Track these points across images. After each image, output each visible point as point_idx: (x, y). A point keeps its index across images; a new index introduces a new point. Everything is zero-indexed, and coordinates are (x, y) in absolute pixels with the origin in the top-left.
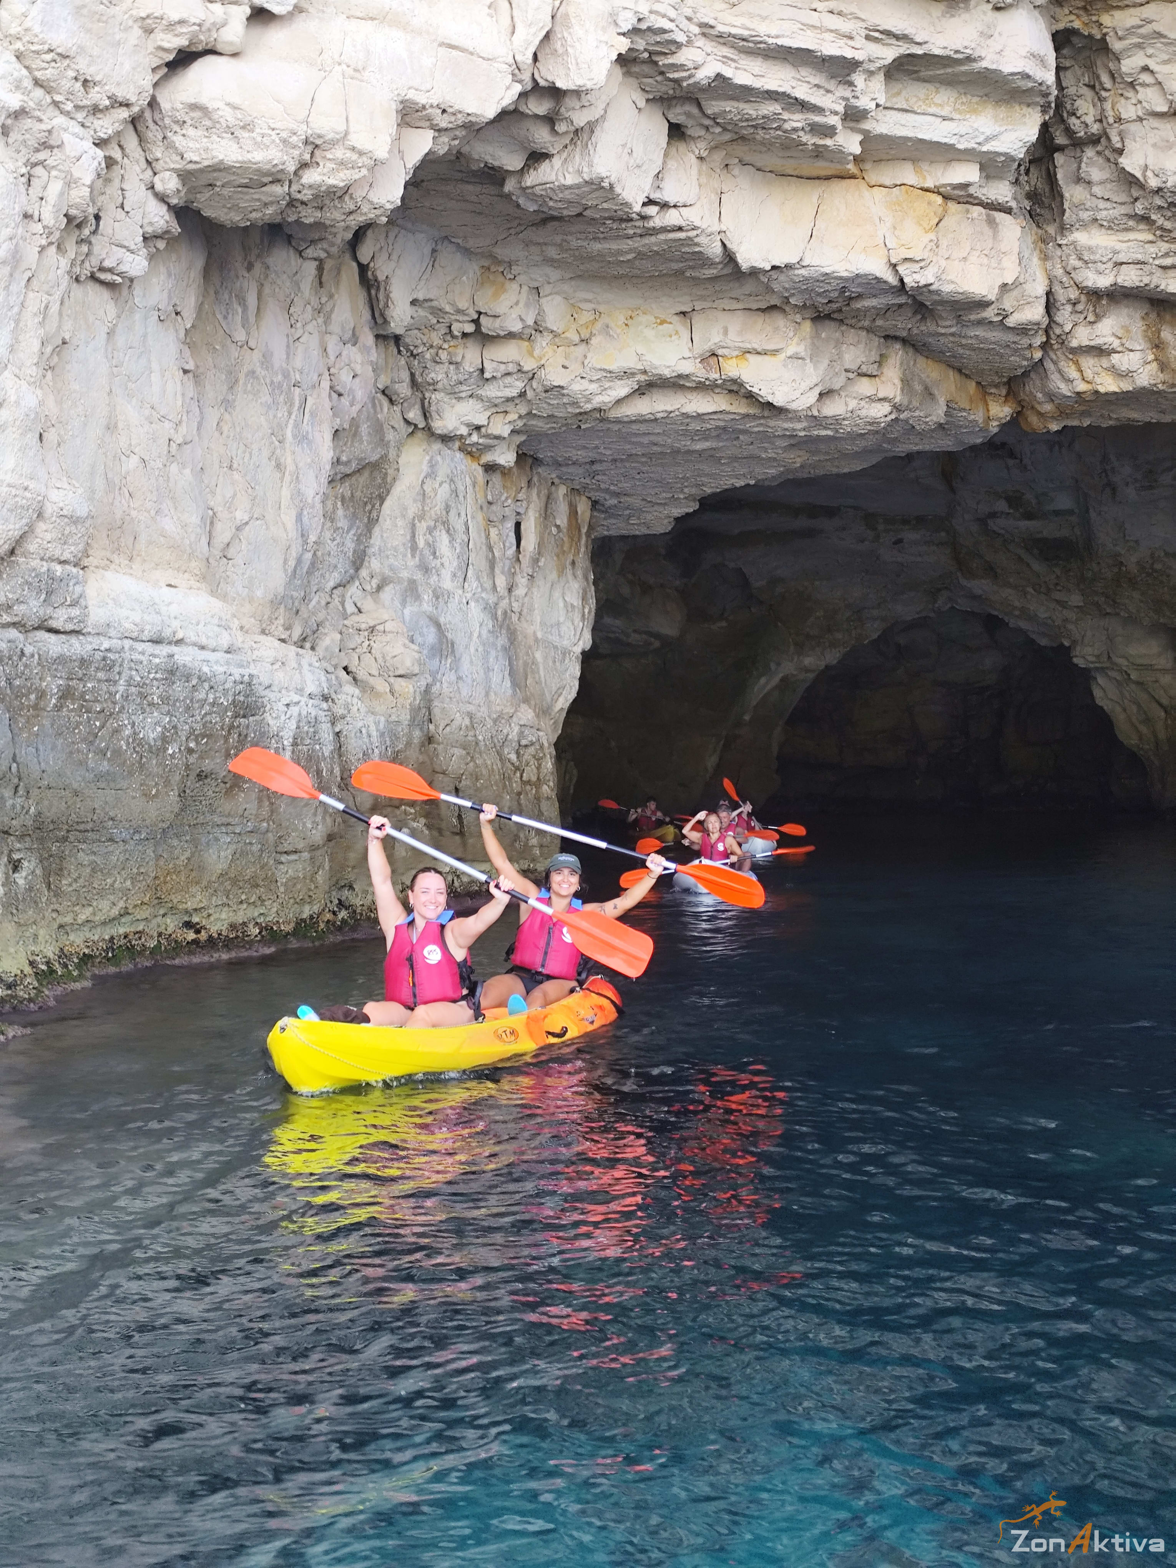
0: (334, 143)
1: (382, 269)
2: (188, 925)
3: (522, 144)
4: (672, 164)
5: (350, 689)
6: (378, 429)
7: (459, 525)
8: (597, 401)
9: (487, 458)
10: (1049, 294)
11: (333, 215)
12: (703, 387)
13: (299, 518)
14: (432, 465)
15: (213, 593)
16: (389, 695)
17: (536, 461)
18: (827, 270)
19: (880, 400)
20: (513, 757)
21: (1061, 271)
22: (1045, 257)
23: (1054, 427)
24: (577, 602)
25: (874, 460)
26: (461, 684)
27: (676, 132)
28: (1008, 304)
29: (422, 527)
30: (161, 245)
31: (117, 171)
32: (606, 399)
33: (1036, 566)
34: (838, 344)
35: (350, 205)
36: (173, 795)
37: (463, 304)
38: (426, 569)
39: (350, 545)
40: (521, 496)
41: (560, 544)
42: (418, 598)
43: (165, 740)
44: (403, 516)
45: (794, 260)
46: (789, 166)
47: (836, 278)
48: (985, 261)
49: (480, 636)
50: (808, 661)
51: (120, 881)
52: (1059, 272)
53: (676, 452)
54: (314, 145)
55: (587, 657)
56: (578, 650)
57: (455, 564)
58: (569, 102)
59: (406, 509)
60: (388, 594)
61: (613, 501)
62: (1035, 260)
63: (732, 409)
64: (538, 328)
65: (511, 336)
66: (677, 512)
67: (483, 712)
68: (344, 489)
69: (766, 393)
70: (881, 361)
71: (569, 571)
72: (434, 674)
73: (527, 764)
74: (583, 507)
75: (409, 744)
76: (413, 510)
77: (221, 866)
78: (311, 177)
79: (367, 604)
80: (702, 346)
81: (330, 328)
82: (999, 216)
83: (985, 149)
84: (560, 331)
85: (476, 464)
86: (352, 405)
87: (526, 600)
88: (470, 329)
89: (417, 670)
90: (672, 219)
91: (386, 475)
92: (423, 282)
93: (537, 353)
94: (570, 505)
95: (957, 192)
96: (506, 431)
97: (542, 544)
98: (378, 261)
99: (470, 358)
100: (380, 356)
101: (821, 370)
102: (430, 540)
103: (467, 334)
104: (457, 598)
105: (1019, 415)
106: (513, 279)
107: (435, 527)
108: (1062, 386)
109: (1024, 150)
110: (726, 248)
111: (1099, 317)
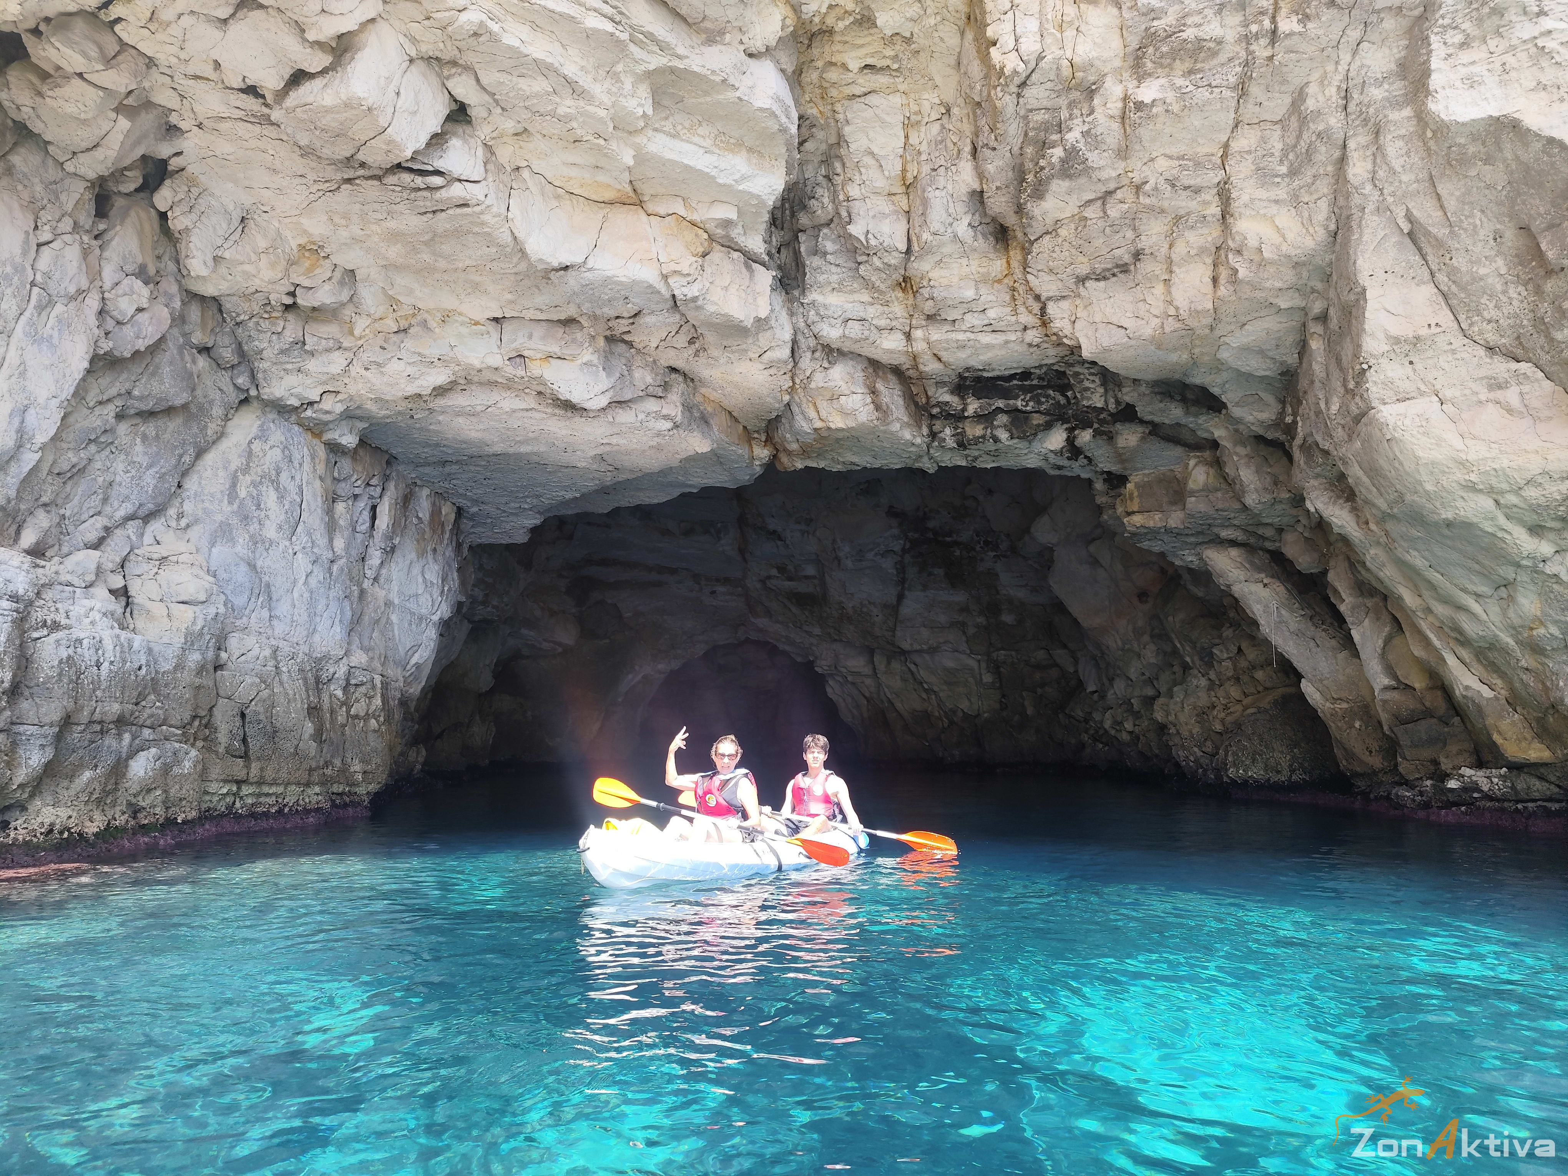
1: (182, 220)
4: (457, 141)
6: (185, 377)
7: (290, 486)
8: (416, 386)
9: (328, 436)
10: (794, 342)
12: (512, 386)
14: (262, 429)
16: (166, 620)
17: (384, 452)
18: (609, 274)
19: (664, 417)
20: (339, 693)
21: (803, 324)
22: (792, 314)
23: (799, 465)
24: (437, 580)
26: (275, 622)
28: (762, 341)
29: (245, 481)
32: (425, 384)
33: (794, 609)
34: (629, 363)
38: (245, 518)
39: (150, 481)
40: (374, 482)
41: (421, 533)
42: (232, 541)
44: (226, 468)
45: (579, 260)
47: (616, 283)
48: (743, 295)
49: (306, 583)
55: (446, 627)
56: (436, 618)
57: (282, 517)
59: (229, 462)
60: (194, 533)
62: (784, 314)
63: (540, 408)
64: (354, 307)
65: (328, 311)
66: (528, 523)
68: (147, 428)
70: (666, 386)
71: (430, 557)
72: (236, 608)
73: (357, 701)
74: (447, 510)
75: (179, 667)
76: (236, 462)
79: (169, 538)
80: (508, 344)
81: (106, 254)
82: (755, 266)
83: (741, 188)
84: (377, 316)
85: (316, 441)
86: (138, 337)
87: (384, 571)
88: (289, 301)
89: (202, 598)
90: (457, 191)
91: (206, 427)
92: (231, 243)
93: (357, 332)
94: (434, 504)
95: (719, 231)
96: (339, 408)
97: (398, 527)
98: (177, 211)
99: (291, 329)
100: (195, 313)
101: (612, 380)
102: (255, 493)
103: (287, 307)
104: (281, 547)
105: (775, 456)
106: (327, 257)
107: (261, 483)
108: (804, 424)
109: (773, 198)
110: (515, 238)
111: (832, 365)
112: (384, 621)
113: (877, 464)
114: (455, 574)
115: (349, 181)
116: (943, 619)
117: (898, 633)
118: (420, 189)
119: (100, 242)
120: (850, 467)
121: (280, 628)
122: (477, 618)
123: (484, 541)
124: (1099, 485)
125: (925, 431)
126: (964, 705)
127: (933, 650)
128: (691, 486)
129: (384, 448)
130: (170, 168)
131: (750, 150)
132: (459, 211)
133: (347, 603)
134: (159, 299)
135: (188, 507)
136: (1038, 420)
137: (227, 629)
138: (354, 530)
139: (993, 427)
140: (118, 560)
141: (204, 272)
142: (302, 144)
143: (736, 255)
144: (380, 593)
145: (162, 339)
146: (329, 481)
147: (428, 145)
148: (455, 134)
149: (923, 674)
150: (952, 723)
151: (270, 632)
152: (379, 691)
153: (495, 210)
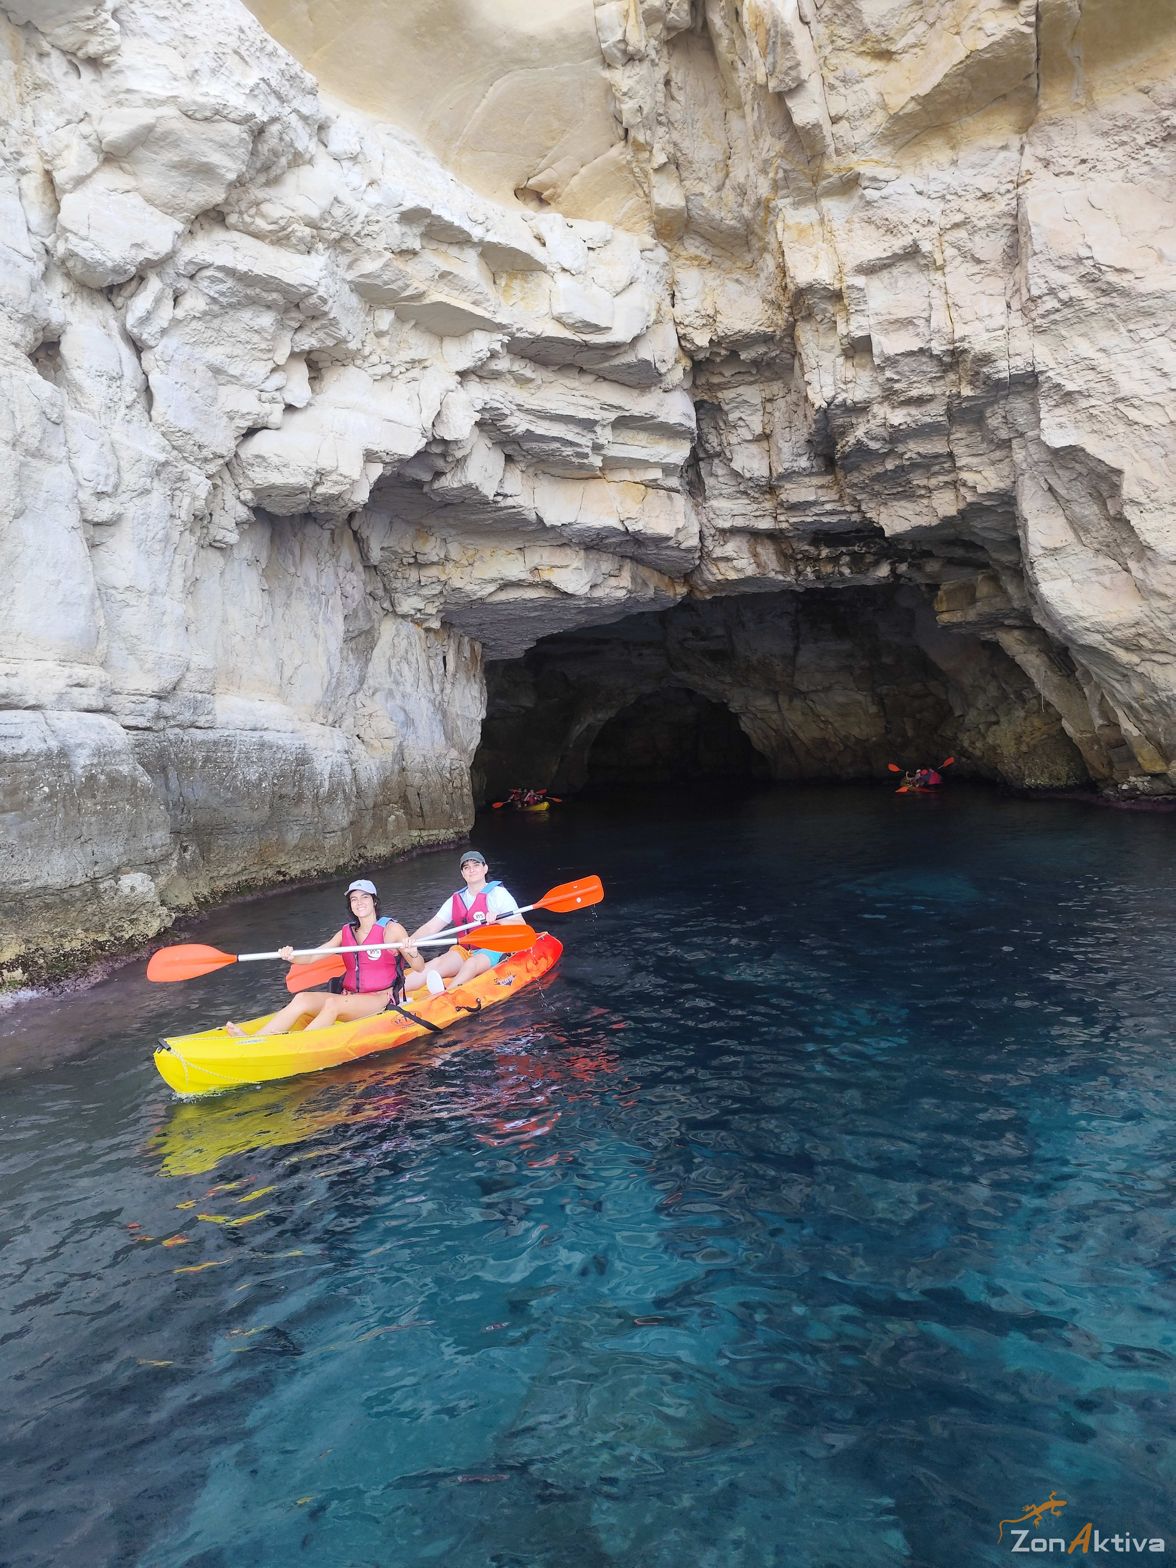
0: (331, 472)
1: (365, 533)
2: (279, 873)
3: (430, 468)
4: (508, 475)
5: (360, 747)
6: (368, 614)
7: (413, 659)
8: (479, 594)
9: (426, 625)
10: (700, 532)
11: (334, 508)
12: (532, 585)
13: (328, 661)
14: (397, 630)
15: (284, 703)
16: (381, 748)
17: (452, 625)
18: (590, 525)
19: (621, 588)
20: (448, 775)
22: (698, 514)
23: (708, 597)
24: (477, 695)
26: (418, 740)
27: (509, 459)
28: (680, 538)
29: (394, 662)
30: (246, 527)
31: (220, 490)
32: (484, 593)
33: (708, 664)
34: (598, 561)
35: (342, 503)
36: (267, 808)
37: (407, 549)
38: (397, 683)
39: (357, 673)
40: (445, 643)
41: (467, 666)
42: (394, 698)
43: (261, 780)
44: (384, 657)
45: (572, 521)
46: (567, 473)
47: (594, 529)
48: (668, 517)
49: (427, 715)
50: (599, 716)
51: (242, 853)
52: (705, 521)
53: (522, 618)
54: (321, 474)
55: (485, 724)
56: (479, 719)
57: (412, 679)
58: (452, 446)
59: (385, 653)
60: (377, 697)
61: (493, 643)
62: (693, 515)
63: (547, 596)
64: (447, 559)
65: (433, 563)
66: (526, 647)
67: (431, 754)
68: (352, 644)
69: (563, 586)
70: (620, 569)
71: (472, 680)
72: (403, 736)
73: (456, 779)
74: (478, 647)
75: (393, 773)
76: (389, 653)
77: (294, 842)
78: (320, 490)
79: (367, 702)
80: (531, 565)
81: (339, 563)
82: (673, 494)
83: (664, 460)
84: (458, 560)
85: (422, 630)
86: (353, 602)
87: (453, 696)
88: (412, 561)
89: (392, 734)
90: (509, 501)
91: (373, 635)
92: (386, 538)
93: (447, 571)
94: (471, 646)
95: (652, 483)
96: (433, 611)
97: (456, 667)
98: (362, 528)
99: (414, 575)
101: (590, 574)
102: (399, 668)
103: (411, 564)
104: (414, 697)
105: (691, 592)
106: (433, 534)
107: (400, 661)
108: (710, 576)
109: (684, 459)
110: (538, 516)
111: (725, 542)
113: (762, 592)
114: (485, 687)
116: (832, 664)
117: (796, 678)
120: (744, 594)
121: (422, 743)
124: (923, 588)
125: (793, 572)
126: (856, 732)
127: (827, 689)
131: (670, 441)
132: (510, 511)
133: (442, 722)
135: (371, 682)
136: (869, 559)
137: (404, 748)
138: (437, 674)
139: (840, 566)
143: (661, 492)
144: (453, 710)
145: (361, 597)
146: (427, 650)
149: (819, 709)
150: (846, 746)
151: (419, 746)
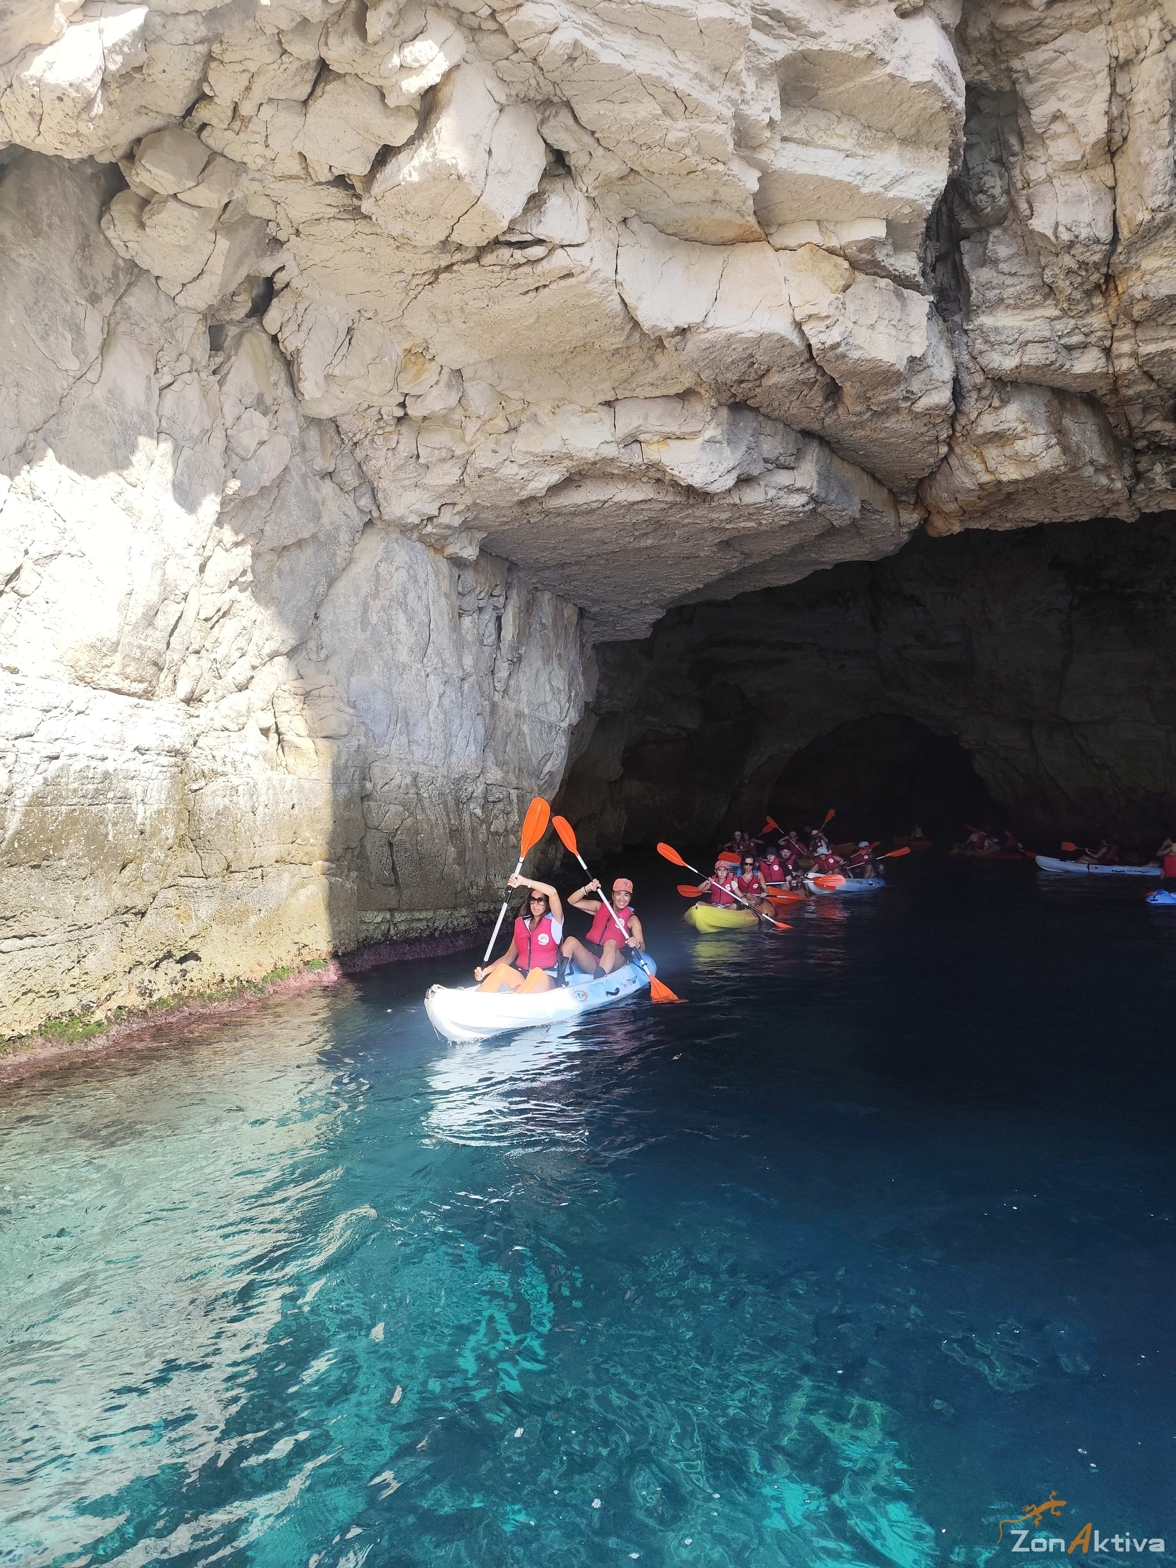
1: (292, 340)
7: (418, 608)
8: (531, 488)
9: (451, 550)
10: (956, 380)
12: (629, 476)
14: (386, 550)
16: (313, 755)
17: (505, 560)
18: (732, 331)
19: (798, 490)
20: (478, 811)
21: (967, 357)
22: (952, 346)
23: (957, 528)
24: (563, 686)
25: (807, 572)
26: (414, 747)
27: (558, 162)
28: (916, 385)
29: (375, 606)
32: (539, 485)
33: (935, 681)
34: (756, 433)
38: (378, 643)
40: (495, 593)
41: (545, 639)
42: (368, 669)
44: (356, 595)
45: (698, 319)
47: (741, 341)
48: (894, 332)
49: (440, 705)
50: (785, 745)
53: (626, 549)
56: (564, 725)
57: (412, 640)
59: (359, 588)
60: (333, 664)
61: (596, 609)
62: (942, 349)
63: (660, 497)
64: (464, 412)
66: (649, 617)
67: (438, 773)
68: (282, 563)
69: (685, 476)
70: (799, 455)
71: (555, 663)
72: (376, 737)
73: (496, 817)
74: (570, 612)
76: (366, 588)
79: (314, 673)
80: (624, 428)
81: (225, 388)
82: (907, 292)
83: (890, 195)
84: (486, 417)
85: (439, 557)
86: (262, 471)
87: (512, 682)
88: (400, 413)
89: (344, 732)
90: (560, 259)
91: (335, 554)
92: (339, 358)
93: (468, 439)
94: (556, 608)
95: (864, 256)
96: (457, 521)
97: (522, 636)
98: (286, 332)
99: (406, 444)
100: (313, 437)
101: (739, 455)
102: (385, 618)
103: (399, 420)
104: (414, 670)
105: (926, 521)
106: (433, 359)
107: (390, 606)
108: (966, 480)
109: (932, 201)
110: (626, 305)
111: (1004, 402)
112: (515, 732)
113: (1058, 518)
114: (581, 677)
115: (448, 268)
116: (1121, 684)
117: (1064, 703)
118: (520, 265)
119: (218, 377)
120: (1021, 525)
121: (419, 753)
122: (603, 711)
123: (607, 639)
125: (1127, 471)
126: (1147, 782)
127: (1108, 721)
128: (824, 563)
129: (504, 555)
130: (277, 287)
131: (904, 141)
132: (563, 283)
133: (480, 720)
134: (279, 430)
135: (326, 637)
137: (370, 759)
138: (482, 643)
140: (267, 698)
141: (318, 395)
142: (395, 234)
143: (883, 282)
144: (512, 706)
145: (286, 469)
146: (454, 596)
147: (526, 210)
148: (553, 191)
149: (1093, 747)
151: (409, 757)
152: (515, 806)
153: (601, 275)
